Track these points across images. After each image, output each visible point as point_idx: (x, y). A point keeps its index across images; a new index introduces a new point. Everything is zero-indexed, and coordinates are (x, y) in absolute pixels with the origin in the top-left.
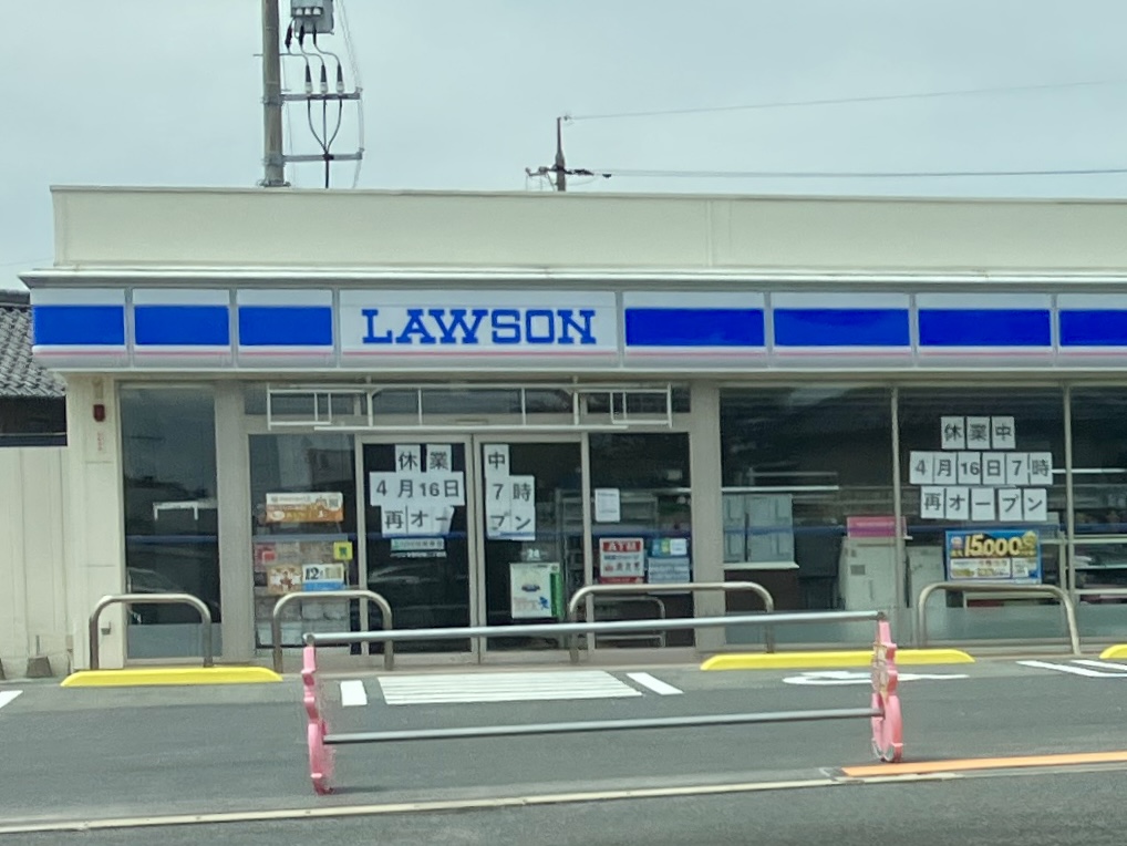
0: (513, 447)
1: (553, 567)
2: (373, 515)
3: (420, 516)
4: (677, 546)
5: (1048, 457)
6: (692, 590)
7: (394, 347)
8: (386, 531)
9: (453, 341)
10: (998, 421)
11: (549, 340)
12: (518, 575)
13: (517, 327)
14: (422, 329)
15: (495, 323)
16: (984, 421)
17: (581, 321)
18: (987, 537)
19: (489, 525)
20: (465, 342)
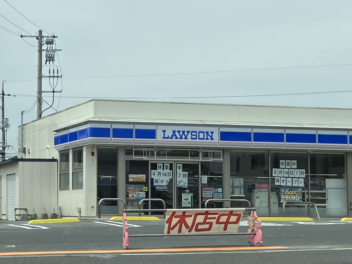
0: (184, 165)
2: (152, 180)
3: (162, 181)
4: (220, 190)
5: (304, 170)
7: (169, 140)
8: (155, 184)
9: (182, 138)
10: (293, 161)
11: (203, 139)
12: (184, 196)
13: (196, 136)
14: (176, 136)
15: (192, 135)
16: (290, 161)
17: (210, 134)
18: (290, 190)
19: (177, 184)
20: (185, 139)
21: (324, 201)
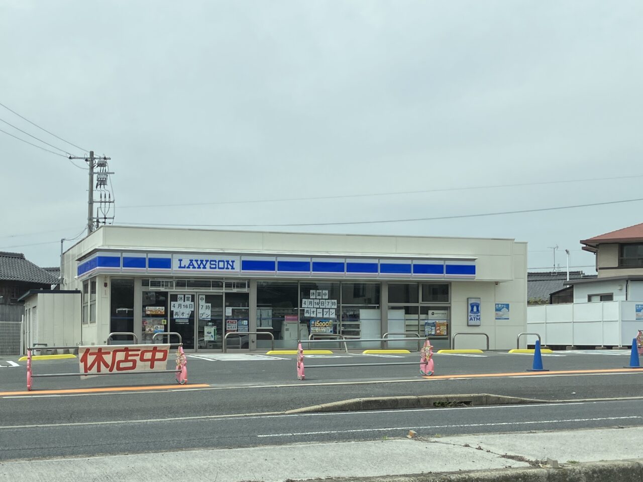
0: (206, 296)
1: (214, 328)
2: (172, 313)
3: (183, 313)
4: (245, 322)
5: (336, 301)
6: (248, 334)
7: (186, 269)
8: (174, 317)
9: (200, 268)
10: (324, 292)
11: (223, 268)
12: (206, 329)
13: (216, 265)
14: (193, 265)
15: (210, 264)
16: (321, 291)
17: (231, 263)
18: (320, 321)
19: (200, 316)
20: (203, 268)
21: (358, 333)
